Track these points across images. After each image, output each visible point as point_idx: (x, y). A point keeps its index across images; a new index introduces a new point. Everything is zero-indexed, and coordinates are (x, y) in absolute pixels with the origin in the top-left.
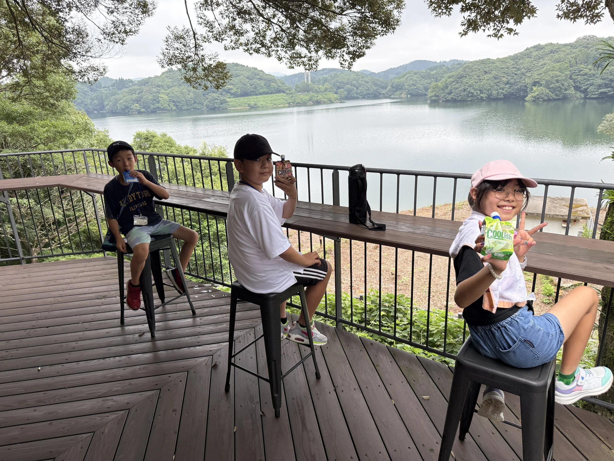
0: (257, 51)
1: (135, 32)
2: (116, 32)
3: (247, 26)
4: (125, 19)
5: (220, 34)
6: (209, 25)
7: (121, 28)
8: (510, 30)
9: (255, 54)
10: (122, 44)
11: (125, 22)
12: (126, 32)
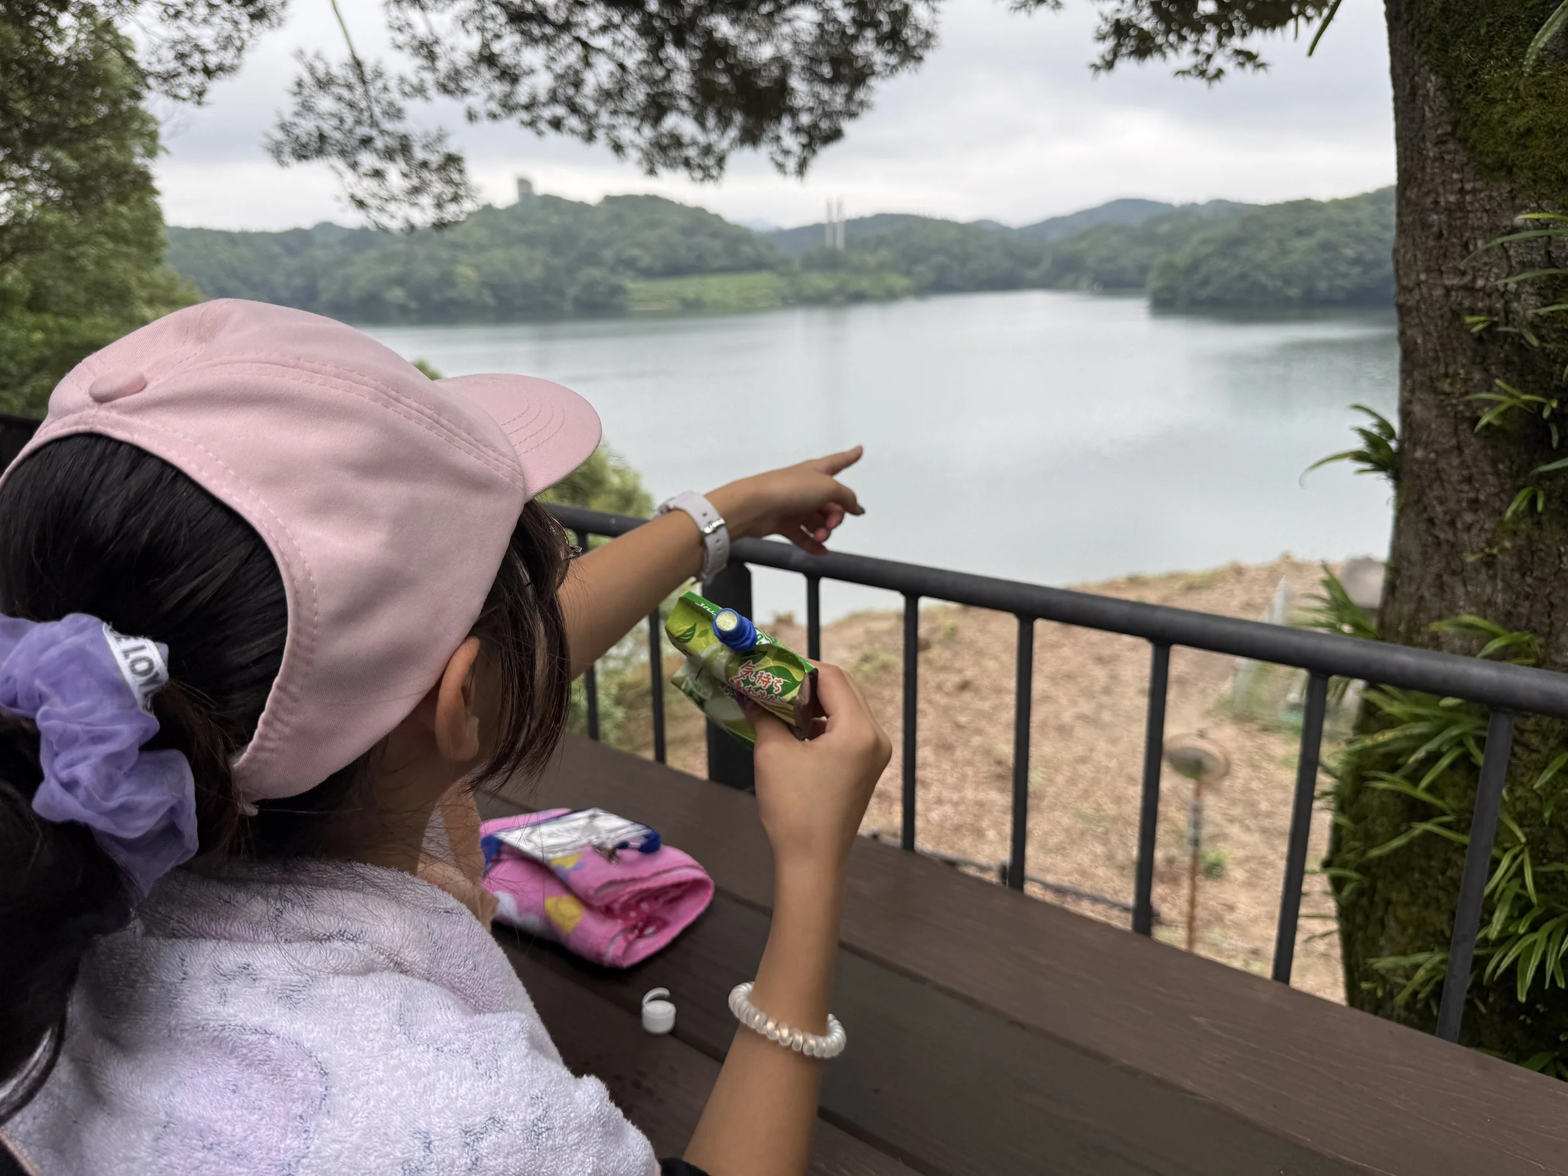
0: (556, 124)
1: (233, 69)
2: (183, 70)
3: (533, 57)
4: (206, 36)
5: (456, 75)
6: (427, 50)
7: (196, 60)
8: (1248, 57)
9: (551, 134)
10: (199, 103)
11: (207, 41)
12: (208, 72)
